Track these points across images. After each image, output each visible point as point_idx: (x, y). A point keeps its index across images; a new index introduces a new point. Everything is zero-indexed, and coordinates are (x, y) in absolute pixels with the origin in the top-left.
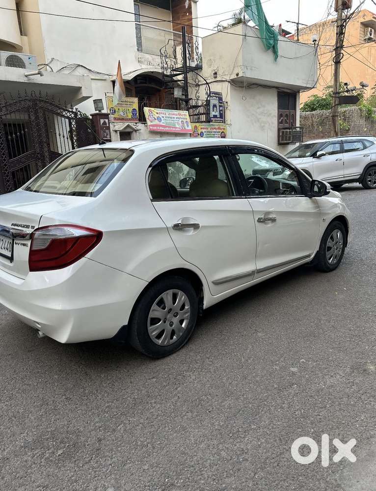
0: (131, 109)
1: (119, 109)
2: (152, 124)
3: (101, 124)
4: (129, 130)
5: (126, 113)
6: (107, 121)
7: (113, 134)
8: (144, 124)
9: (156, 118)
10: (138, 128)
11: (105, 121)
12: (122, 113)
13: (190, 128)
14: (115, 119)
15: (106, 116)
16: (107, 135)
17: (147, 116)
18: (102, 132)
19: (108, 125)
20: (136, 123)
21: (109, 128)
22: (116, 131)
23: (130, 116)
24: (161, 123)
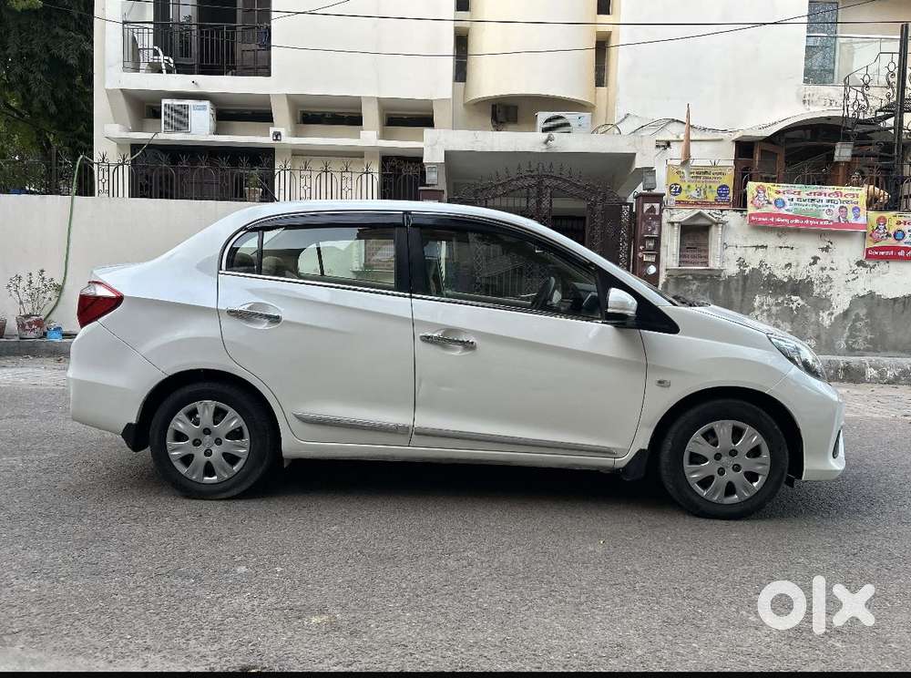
0: (715, 187)
1: (689, 186)
2: (758, 211)
3: (645, 211)
4: (701, 222)
5: (705, 192)
6: (657, 206)
7: (666, 228)
8: (741, 211)
9: (771, 200)
10: (723, 219)
11: (653, 206)
12: (694, 193)
13: (862, 220)
14: (679, 202)
15: (659, 198)
16: (654, 229)
17: (749, 198)
18: (644, 224)
19: (657, 213)
20: (722, 211)
21: (659, 218)
22: (672, 223)
23: (712, 197)
24: (783, 211)
